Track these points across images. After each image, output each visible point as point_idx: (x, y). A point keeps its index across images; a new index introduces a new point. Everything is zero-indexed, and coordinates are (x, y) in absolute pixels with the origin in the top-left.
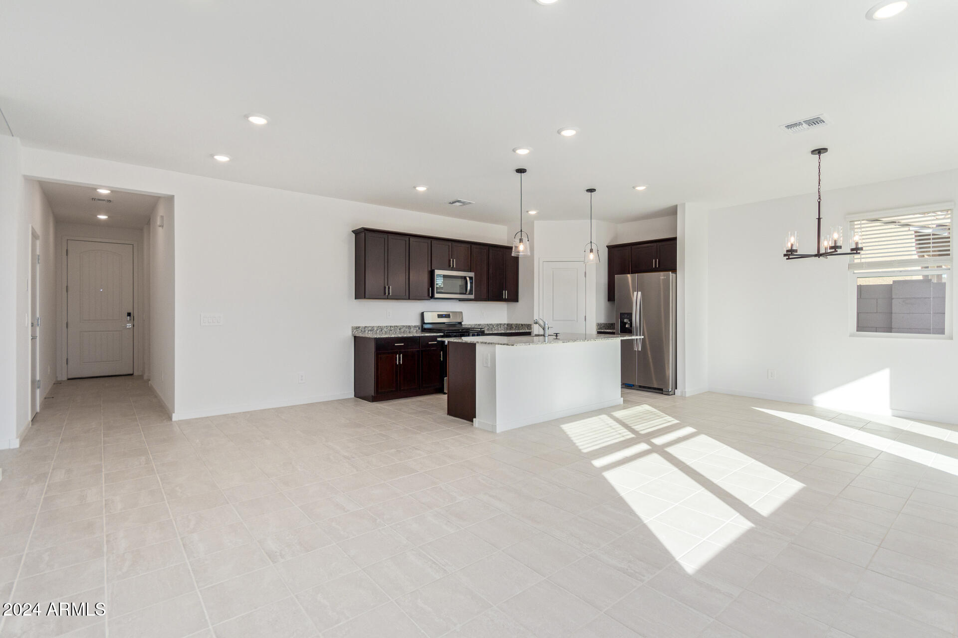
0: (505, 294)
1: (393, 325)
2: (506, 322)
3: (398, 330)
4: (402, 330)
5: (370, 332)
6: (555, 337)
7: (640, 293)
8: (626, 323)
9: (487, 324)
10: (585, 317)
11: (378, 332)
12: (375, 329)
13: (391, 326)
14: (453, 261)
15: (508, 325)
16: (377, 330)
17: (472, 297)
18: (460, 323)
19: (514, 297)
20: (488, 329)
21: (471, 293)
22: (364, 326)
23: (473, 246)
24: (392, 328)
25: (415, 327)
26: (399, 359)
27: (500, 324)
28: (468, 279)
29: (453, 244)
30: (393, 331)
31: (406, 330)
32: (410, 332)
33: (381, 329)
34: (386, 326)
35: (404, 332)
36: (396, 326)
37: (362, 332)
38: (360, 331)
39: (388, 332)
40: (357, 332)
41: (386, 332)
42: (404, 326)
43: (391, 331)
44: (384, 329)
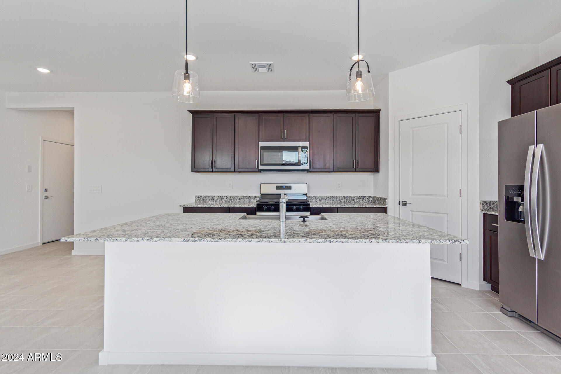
0: (357, 164)
1: (233, 195)
3: (238, 200)
4: (242, 200)
5: (210, 201)
7: (540, 147)
9: (344, 197)
10: (461, 190)
11: (218, 201)
12: (216, 198)
13: (230, 196)
14: (284, 132)
15: (373, 198)
16: (218, 199)
17: (307, 167)
19: (376, 168)
22: (205, 195)
23: (311, 115)
24: (232, 198)
28: (300, 149)
29: (285, 115)
30: (232, 201)
31: (246, 200)
32: (250, 202)
33: (221, 198)
34: (226, 196)
35: (243, 202)
36: (236, 196)
37: (203, 200)
38: (202, 200)
39: (228, 201)
40: (198, 201)
41: (225, 201)
42: (244, 196)
43: (231, 200)
44: (224, 199)
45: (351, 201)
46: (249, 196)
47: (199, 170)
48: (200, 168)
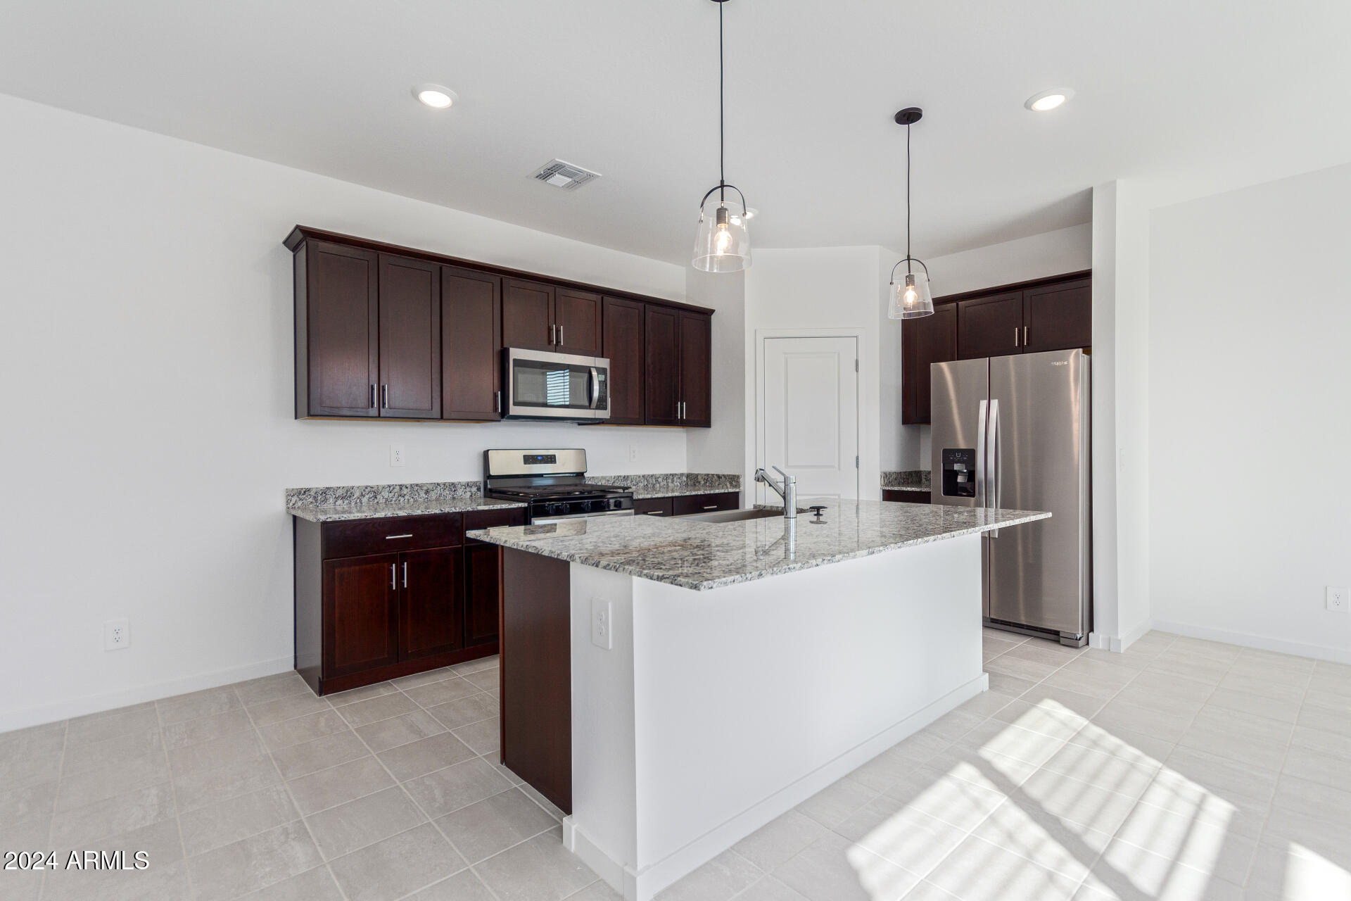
0: (682, 410)
1: (408, 482)
2: (685, 471)
3: (422, 494)
4: (433, 495)
5: (340, 502)
6: (815, 519)
7: (995, 403)
8: (956, 473)
9: (643, 476)
10: (857, 458)
11: (365, 500)
12: (357, 494)
13: (401, 486)
14: (558, 331)
15: (688, 476)
16: (363, 496)
17: (605, 414)
18: (580, 475)
19: (701, 418)
20: (646, 487)
21: (601, 405)
22: (322, 485)
23: (607, 299)
24: (405, 491)
25: (468, 485)
26: (399, 576)
27: (672, 475)
28: (594, 373)
29: (557, 289)
30: (406, 497)
31: (445, 494)
32: (454, 498)
33: (375, 492)
34: (389, 486)
35: (437, 499)
36: (417, 485)
37: (316, 501)
38: (311, 500)
39: (394, 499)
40: (300, 504)
41: (387, 500)
42: (438, 484)
43: (404, 497)
44: (383, 493)
45: (654, 485)
46: (453, 484)
47: (335, 412)
48: (339, 405)
